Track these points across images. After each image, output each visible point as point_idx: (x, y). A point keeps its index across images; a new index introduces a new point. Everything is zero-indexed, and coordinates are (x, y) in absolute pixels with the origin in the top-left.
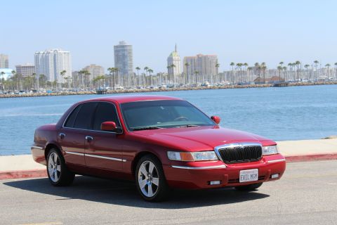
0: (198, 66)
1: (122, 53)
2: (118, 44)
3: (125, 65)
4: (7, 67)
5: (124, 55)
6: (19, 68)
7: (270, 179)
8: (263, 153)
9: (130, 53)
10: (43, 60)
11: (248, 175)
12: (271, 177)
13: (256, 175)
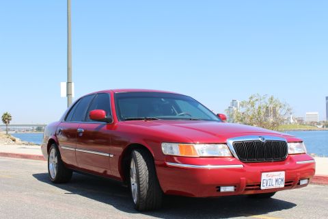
7: (298, 185)
8: (290, 152)
11: (272, 179)
12: (299, 184)
13: (282, 180)
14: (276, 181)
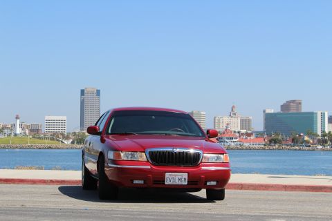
11: (175, 178)
12: (206, 184)
13: (185, 179)
14: (179, 179)
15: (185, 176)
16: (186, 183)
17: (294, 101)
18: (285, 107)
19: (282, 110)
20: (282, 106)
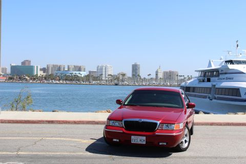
0: (169, 75)
1: (135, 68)
2: (134, 64)
3: (136, 73)
4: (84, 71)
5: (136, 69)
6: (90, 72)
9: (139, 68)
10: (100, 69)
13: (144, 140)
14: (140, 140)
15: (144, 138)
16: (144, 143)
17: (27, 61)
18: (23, 63)
19: (22, 64)
20: (22, 63)
